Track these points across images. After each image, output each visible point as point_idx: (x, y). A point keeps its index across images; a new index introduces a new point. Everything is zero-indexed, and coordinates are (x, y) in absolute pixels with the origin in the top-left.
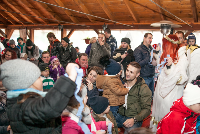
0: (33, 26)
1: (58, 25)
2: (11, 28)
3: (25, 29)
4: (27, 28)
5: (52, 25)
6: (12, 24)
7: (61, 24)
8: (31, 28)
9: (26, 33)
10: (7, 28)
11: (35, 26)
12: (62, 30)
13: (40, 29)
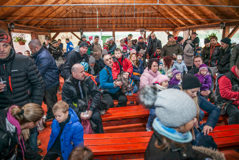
0: (195, 27)
1: (219, 23)
2: (177, 31)
3: (188, 31)
4: (189, 29)
5: (214, 24)
6: (178, 27)
7: (223, 22)
8: (193, 29)
9: (188, 34)
10: (174, 31)
11: (197, 27)
12: (224, 29)
13: (201, 29)
